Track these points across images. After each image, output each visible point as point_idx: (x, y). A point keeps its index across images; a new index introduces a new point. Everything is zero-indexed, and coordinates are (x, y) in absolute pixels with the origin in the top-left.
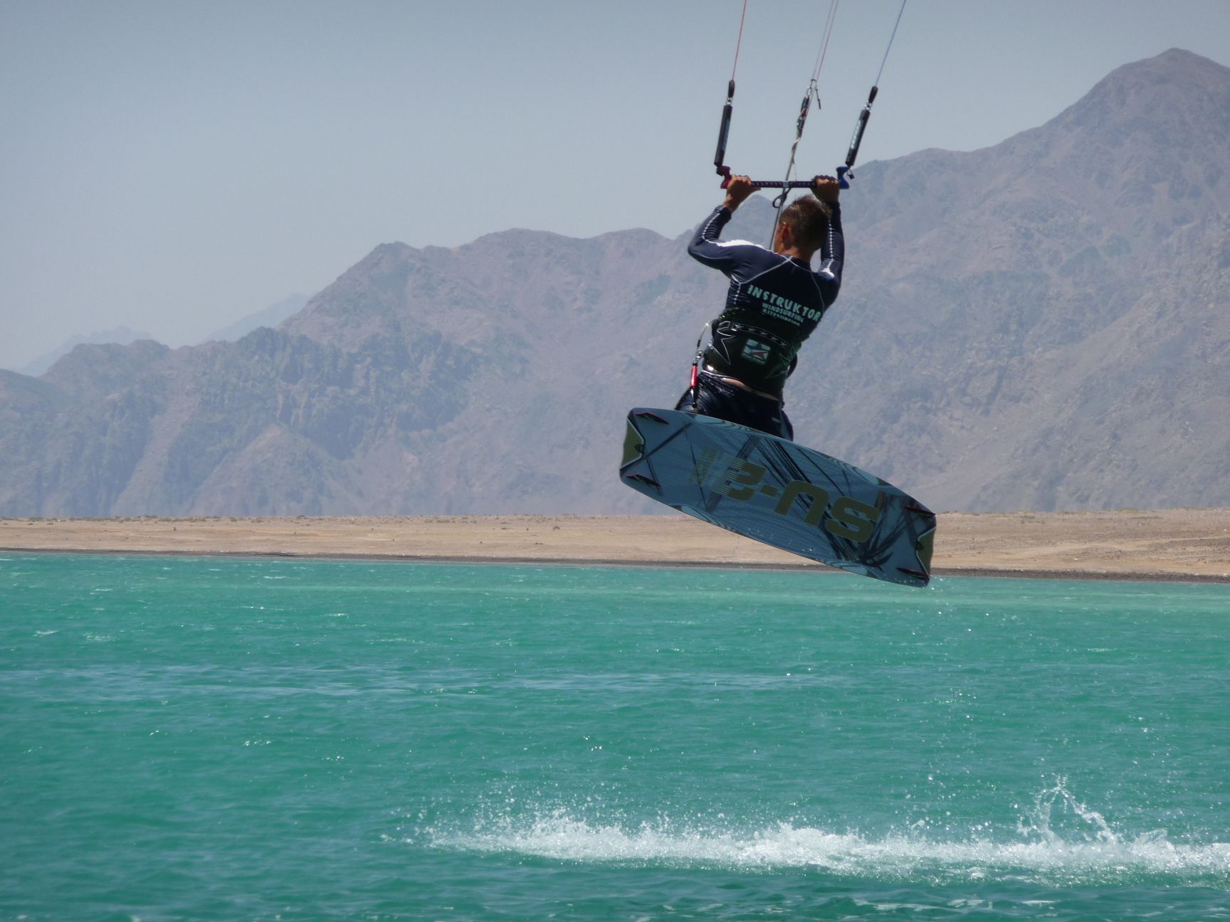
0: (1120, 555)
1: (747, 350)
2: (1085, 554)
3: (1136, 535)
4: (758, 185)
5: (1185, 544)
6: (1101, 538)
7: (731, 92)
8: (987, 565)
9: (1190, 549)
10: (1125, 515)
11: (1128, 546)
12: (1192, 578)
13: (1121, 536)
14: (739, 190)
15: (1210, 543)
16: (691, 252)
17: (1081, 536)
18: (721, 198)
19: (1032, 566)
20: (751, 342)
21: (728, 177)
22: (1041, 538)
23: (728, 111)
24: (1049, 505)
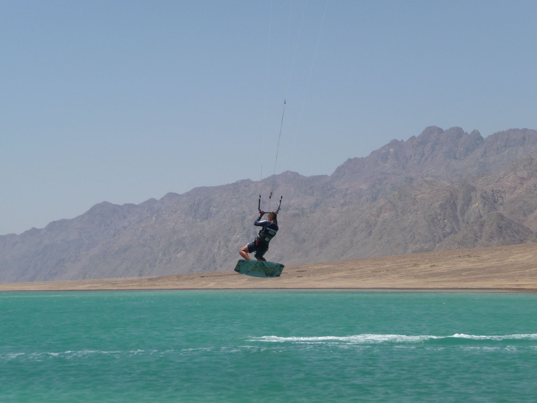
0: (97, 286)
1: (266, 239)
2: (91, 287)
3: (99, 283)
4: (265, 213)
5: (108, 284)
6: (94, 284)
7: (260, 197)
8: (74, 289)
9: (109, 285)
10: (97, 280)
11: (98, 285)
12: (109, 290)
13: (97, 283)
14: (262, 213)
15: (112, 284)
16: (254, 225)
17: (90, 283)
18: (259, 215)
19: (82, 289)
20: (267, 238)
21: (260, 211)
22: (84, 284)
23: (260, 200)
24: (85, 278)
